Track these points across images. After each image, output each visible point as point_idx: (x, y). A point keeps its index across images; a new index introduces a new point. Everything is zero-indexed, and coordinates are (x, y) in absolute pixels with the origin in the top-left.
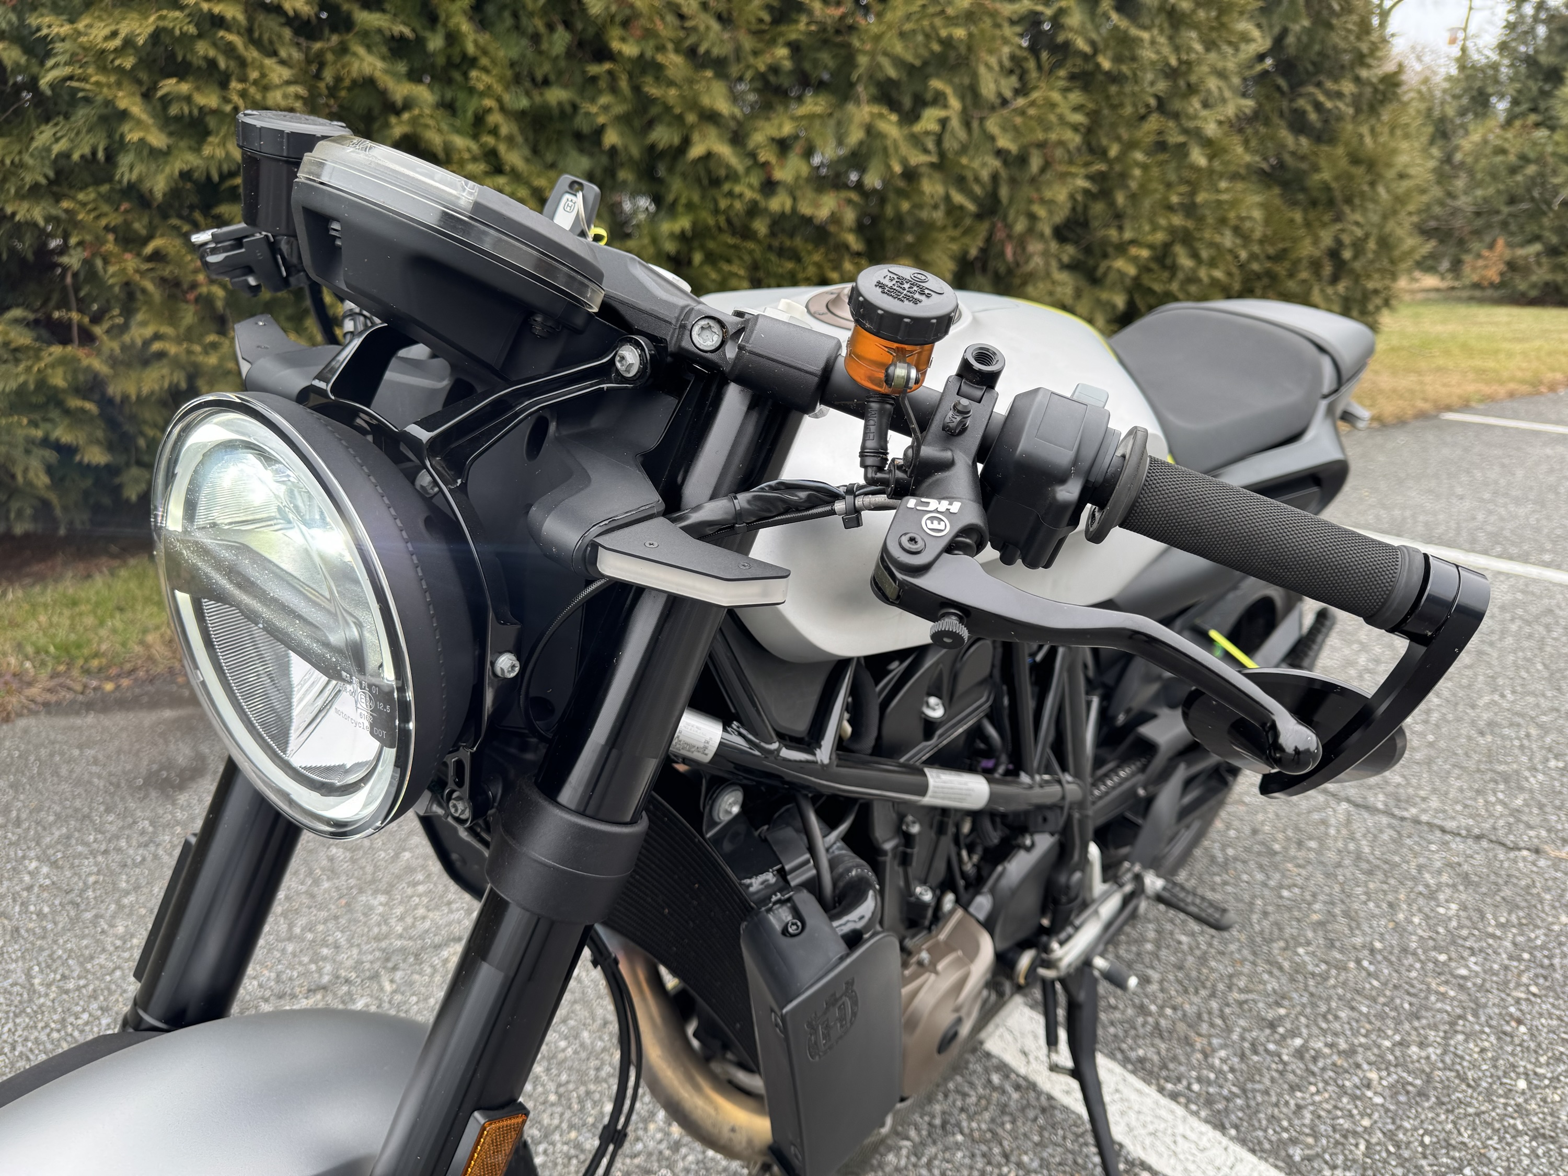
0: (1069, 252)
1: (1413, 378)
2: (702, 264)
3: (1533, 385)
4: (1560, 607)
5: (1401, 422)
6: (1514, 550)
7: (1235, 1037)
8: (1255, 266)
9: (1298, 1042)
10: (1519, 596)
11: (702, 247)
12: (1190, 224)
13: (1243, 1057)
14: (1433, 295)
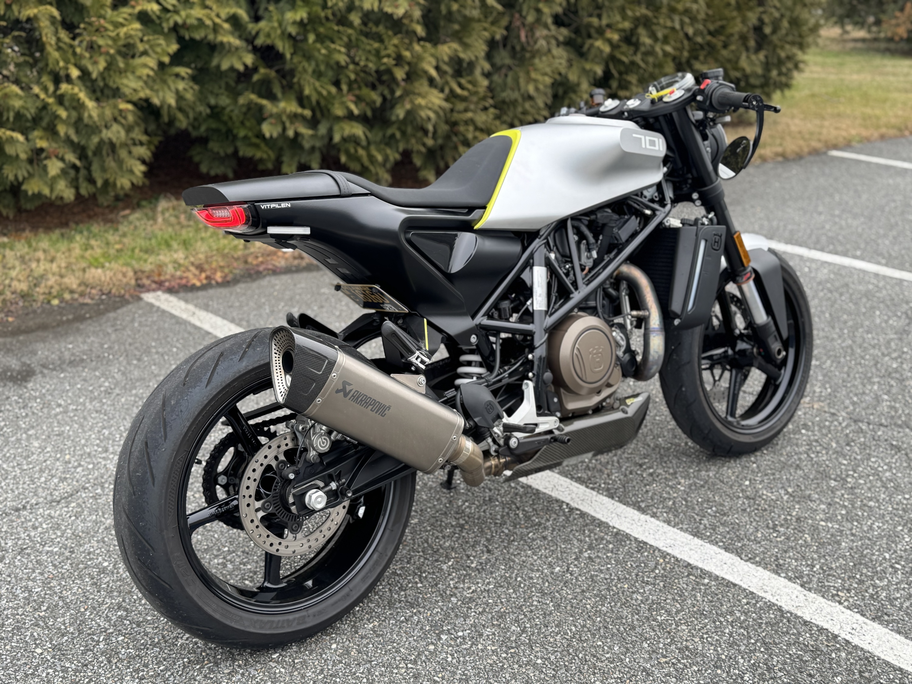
0: (564, 32)
1: (817, 122)
2: (315, 42)
3: (900, 130)
4: (853, 283)
5: (799, 157)
6: (840, 248)
7: (623, 469)
8: (699, 40)
9: (651, 471)
10: (832, 276)
11: (315, 30)
12: (649, 14)
13: (626, 476)
14: (859, 45)
